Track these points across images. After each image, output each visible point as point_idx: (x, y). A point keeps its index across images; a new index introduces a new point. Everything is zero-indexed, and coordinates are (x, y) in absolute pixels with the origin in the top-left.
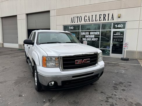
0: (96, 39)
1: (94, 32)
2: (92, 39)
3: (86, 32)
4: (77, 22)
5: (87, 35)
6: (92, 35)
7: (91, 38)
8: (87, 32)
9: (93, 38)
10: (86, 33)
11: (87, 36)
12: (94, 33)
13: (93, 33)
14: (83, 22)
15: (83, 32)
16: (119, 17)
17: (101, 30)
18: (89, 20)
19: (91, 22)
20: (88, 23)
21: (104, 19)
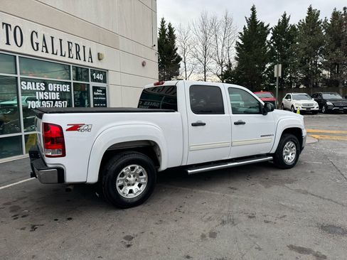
0: (63, 102)
2: (54, 105)
3: (36, 81)
4: (8, 43)
5: (41, 91)
6: (53, 91)
7: (51, 100)
8: (40, 81)
9: (58, 100)
10: (38, 86)
11: (41, 96)
12: (58, 88)
13: (55, 87)
14: (27, 49)
15: (26, 80)
16: (99, 59)
17: (72, 81)
18: (46, 47)
19: (50, 56)
20: (44, 55)
21: (78, 57)
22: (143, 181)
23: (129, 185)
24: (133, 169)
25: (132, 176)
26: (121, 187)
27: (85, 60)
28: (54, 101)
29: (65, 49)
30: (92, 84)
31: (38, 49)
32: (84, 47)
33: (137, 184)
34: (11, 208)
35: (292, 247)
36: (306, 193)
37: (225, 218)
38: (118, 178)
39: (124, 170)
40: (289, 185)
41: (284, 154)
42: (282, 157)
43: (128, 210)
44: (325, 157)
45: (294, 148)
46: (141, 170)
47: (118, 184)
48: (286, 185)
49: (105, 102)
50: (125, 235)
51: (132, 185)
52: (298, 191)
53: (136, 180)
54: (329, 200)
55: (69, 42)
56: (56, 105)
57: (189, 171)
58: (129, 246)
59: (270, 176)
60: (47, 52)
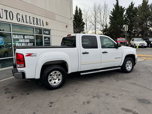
0: (31, 44)
1: (29, 36)
2: (27, 45)
3: (19, 35)
4: (7, 19)
6: (27, 39)
8: (21, 35)
9: (29, 43)
10: (20, 37)
11: (21, 41)
13: (27, 37)
14: (15, 21)
15: (15, 34)
16: (47, 25)
17: (35, 34)
18: (23, 20)
19: (25, 24)
20: (23, 23)
21: (37, 24)
22: (60, 78)
23: (54, 80)
24: (55, 73)
25: (55, 76)
26: (50, 81)
27: (40, 25)
28: (27, 43)
29: (32, 21)
30: (44, 36)
31: (20, 21)
32: (40, 19)
33: (58, 79)
34: (5, 89)
35: (123, 109)
36: (134, 84)
37: (95, 95)
38: (49, 77)
39: (51, 73)
40: (127, 80)
41: (126, 66)
42: (125, 68)
43: (53, 91)
44: (147, 67)
45: (131, 64)
46: (59, 73)
47: (49, 79)
48: (126, 80)
49: (49, 43)
50: (50, 102)
51: (55, 80)
52: (131, 83)
53: (57, 78)
54: (144, 87)
55: (33, 18)
56: (28, 45)
57: (81, 74)
58: (51, 106)
59: (119, 76)
60: (24, 22)
